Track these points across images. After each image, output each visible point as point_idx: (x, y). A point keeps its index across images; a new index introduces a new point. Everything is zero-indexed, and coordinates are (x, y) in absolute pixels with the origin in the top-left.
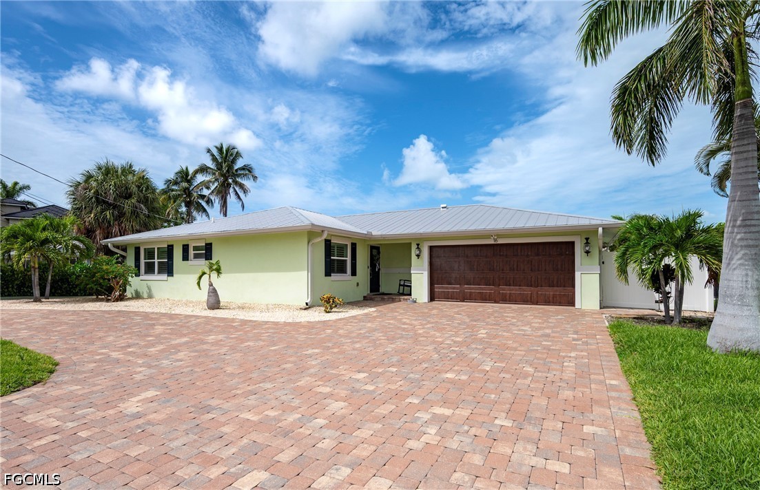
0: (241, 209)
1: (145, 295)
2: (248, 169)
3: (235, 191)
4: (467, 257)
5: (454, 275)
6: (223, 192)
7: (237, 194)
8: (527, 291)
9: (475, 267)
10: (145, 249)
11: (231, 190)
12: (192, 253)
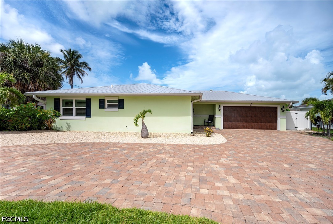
0: (81, 83)
1: (65, 129)
2: (85, 64)
3: (77, 73)
4: (238, 111)
5: (232, 118)
6: (70, 73)
7: (78, 75)
8: (260, 124)
9: (241, 115)
10: (63, 100)
11: (75, 73)
12: (106, 104)
